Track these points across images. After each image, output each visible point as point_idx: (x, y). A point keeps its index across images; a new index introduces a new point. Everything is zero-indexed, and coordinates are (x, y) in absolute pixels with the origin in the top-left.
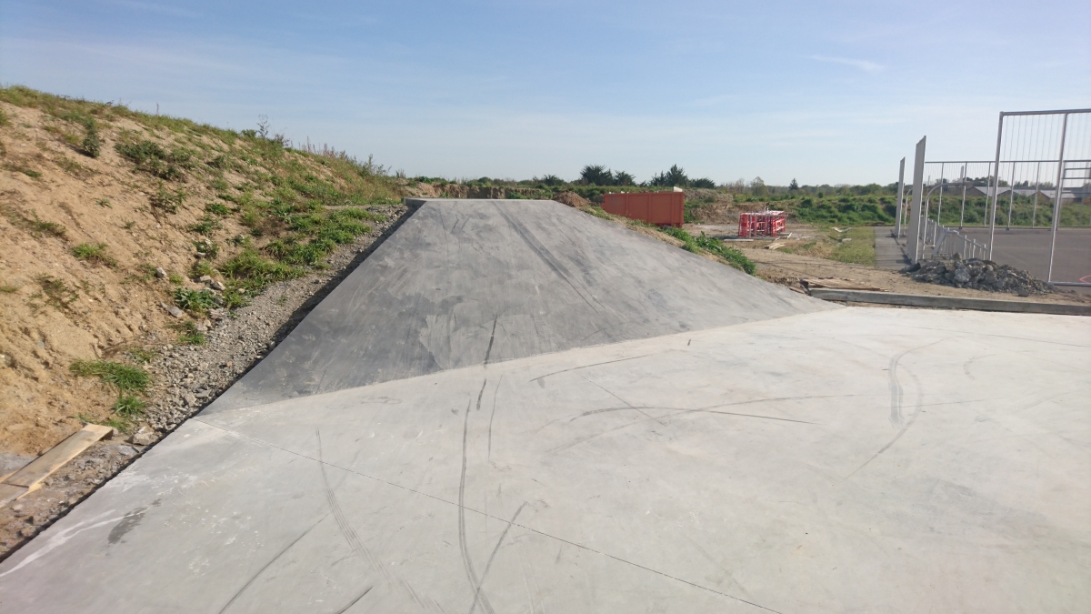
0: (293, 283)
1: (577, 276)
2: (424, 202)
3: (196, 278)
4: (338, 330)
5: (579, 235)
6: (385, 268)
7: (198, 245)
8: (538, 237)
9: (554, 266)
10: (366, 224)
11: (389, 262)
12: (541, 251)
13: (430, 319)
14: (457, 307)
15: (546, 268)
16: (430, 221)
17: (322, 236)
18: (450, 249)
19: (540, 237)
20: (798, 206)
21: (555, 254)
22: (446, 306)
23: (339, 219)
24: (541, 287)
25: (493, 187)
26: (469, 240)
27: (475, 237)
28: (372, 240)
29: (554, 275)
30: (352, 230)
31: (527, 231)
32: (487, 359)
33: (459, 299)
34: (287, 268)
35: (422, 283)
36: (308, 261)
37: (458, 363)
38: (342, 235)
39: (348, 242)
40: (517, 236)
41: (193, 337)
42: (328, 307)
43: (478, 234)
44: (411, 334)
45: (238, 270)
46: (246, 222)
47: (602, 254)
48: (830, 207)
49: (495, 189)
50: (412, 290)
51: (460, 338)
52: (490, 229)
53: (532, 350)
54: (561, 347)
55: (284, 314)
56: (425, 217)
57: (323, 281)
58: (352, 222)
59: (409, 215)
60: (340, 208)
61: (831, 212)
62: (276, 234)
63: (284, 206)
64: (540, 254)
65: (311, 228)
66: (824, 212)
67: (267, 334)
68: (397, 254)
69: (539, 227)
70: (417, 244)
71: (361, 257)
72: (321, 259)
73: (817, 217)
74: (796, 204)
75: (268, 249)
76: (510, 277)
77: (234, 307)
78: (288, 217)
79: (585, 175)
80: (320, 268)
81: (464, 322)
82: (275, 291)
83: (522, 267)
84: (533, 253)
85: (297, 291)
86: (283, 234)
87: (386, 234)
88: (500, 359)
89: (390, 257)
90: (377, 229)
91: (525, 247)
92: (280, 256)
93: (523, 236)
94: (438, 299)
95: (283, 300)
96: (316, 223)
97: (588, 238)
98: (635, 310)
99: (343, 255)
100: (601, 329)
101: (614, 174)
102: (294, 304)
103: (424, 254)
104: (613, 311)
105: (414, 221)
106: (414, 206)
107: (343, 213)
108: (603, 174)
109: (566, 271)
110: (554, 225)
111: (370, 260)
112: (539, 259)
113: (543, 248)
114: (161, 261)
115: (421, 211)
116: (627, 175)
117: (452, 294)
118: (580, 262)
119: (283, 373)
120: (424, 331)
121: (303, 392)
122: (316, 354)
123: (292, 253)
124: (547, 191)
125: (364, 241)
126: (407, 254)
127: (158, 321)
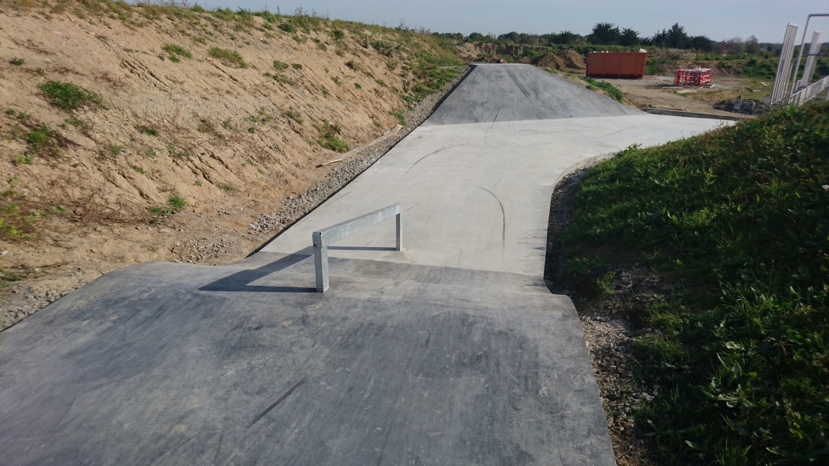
0: (434, 95)
1: (533, 96)
2: (476, 66)
3: (406, 92)
4: (450, 109)
5: (538, 80)
6: (463, 90)
7: (403, 81)
8: (520, 81)
9: (525, 92)
10: (456, 75)
11: (465, 88)
12: (520, 86)
13: (477, 108)
14: (486, 105)
15: (520, 92)
16: (479, 74)
17: (441, 79)
18: (485, 84)
19: (521, 80)
20: (744, 65)
21: (526, 88)
22: (482, 104)
23: (446, 72)
24: (517, 100)
25: (515, 45)
26: (493, 81)
27: (495, 80)
28: (458, 81)
29: (523, 95)
30: (451, 77)
31: (516, 78)
32: (494, 121)
33: (487, 102)
34: (432, 90)
35: (475, 96)
36: (438, 87)
37: (485, 121)
38: (448, 78)
39: (450, 81)
40: (512, 80)
41: (410, 109)
42: (447, 102)
43: (496, 79)
44: (471, 112)
45: (417, 90)
46: (414, 73)
47: (546, 88)
48: (770, 67)
49: (516, 47)
50: (472, 98)
51: (486, 114)
52: (501, 77)
53: (510, 119)
54: (520, 119)
55: (433, 104)
56: (477, 72)
57: (443, 95)
58: (451, 74)
59: (471, 71)
60: (446, 67)
61: (770, 70)
62: (425, 78)
63: (425, 67)
64: (519, 87)
65: (437, 76)
66: (764, 70)
67: (430, 109)
68: (467, 86)
69: (522, 76)
70: (474, 82)
71: (455, 87)
72: (442, 87)
73: (758, 74)
74: (743, 63)
75: (424, 83)
76: (506, 95)
77: (419, 101)
78: (428, 71)
79: (595, 31)
80: (442, 90)
81: (488, 110)
82: (429, 97)
83: (511, 92)
84: (517, 87)
85: (436, 97)
86: (427, 78)
87: (463, 79)
88: (499, 121)
89: (464, 86)
90: (459, 76)
91: (514, 84)
92: (428, 86)
93: (514, 80)
94: (480, 102)
95: (432, 100)
96: (438, 74)
97: (542, 81)
98: (553, 110)
99: (448, 86)
100: (537, 115)
101: (621, 30)
102: (436, 101)
103: (476, 86)
104: (544, 110)
105: (473, 74)
106: (473, 67)
107: (447, 70)
108: (611, 31)
109: (529, 94)
110: (528, 75)
111: (458, 88)
112: (518, 89)
113: (521, 85)
114: (396, 85)
115: (476, 69)
116: (632, 32)
117: (485, 100)
118: (536, 91)
119: (437, 119)
120: (475, 111)
121: (443, 124)
122: (445, 115)
123: (432, 85)
124: (554, 48)
125: (455, 81)
126: (470, 86)
127: (401, 104)
